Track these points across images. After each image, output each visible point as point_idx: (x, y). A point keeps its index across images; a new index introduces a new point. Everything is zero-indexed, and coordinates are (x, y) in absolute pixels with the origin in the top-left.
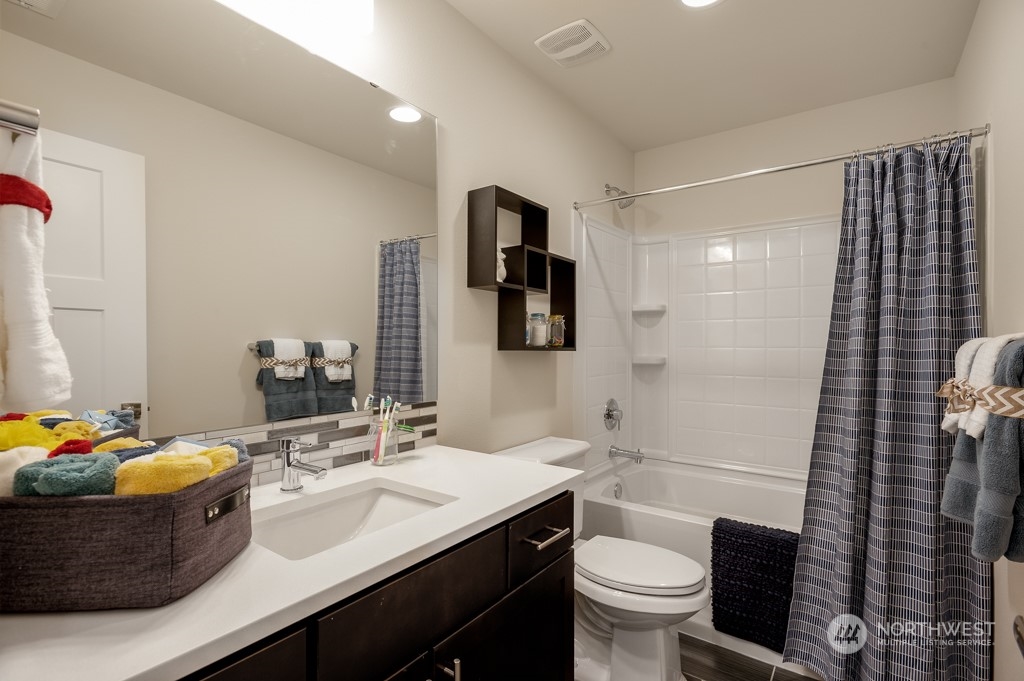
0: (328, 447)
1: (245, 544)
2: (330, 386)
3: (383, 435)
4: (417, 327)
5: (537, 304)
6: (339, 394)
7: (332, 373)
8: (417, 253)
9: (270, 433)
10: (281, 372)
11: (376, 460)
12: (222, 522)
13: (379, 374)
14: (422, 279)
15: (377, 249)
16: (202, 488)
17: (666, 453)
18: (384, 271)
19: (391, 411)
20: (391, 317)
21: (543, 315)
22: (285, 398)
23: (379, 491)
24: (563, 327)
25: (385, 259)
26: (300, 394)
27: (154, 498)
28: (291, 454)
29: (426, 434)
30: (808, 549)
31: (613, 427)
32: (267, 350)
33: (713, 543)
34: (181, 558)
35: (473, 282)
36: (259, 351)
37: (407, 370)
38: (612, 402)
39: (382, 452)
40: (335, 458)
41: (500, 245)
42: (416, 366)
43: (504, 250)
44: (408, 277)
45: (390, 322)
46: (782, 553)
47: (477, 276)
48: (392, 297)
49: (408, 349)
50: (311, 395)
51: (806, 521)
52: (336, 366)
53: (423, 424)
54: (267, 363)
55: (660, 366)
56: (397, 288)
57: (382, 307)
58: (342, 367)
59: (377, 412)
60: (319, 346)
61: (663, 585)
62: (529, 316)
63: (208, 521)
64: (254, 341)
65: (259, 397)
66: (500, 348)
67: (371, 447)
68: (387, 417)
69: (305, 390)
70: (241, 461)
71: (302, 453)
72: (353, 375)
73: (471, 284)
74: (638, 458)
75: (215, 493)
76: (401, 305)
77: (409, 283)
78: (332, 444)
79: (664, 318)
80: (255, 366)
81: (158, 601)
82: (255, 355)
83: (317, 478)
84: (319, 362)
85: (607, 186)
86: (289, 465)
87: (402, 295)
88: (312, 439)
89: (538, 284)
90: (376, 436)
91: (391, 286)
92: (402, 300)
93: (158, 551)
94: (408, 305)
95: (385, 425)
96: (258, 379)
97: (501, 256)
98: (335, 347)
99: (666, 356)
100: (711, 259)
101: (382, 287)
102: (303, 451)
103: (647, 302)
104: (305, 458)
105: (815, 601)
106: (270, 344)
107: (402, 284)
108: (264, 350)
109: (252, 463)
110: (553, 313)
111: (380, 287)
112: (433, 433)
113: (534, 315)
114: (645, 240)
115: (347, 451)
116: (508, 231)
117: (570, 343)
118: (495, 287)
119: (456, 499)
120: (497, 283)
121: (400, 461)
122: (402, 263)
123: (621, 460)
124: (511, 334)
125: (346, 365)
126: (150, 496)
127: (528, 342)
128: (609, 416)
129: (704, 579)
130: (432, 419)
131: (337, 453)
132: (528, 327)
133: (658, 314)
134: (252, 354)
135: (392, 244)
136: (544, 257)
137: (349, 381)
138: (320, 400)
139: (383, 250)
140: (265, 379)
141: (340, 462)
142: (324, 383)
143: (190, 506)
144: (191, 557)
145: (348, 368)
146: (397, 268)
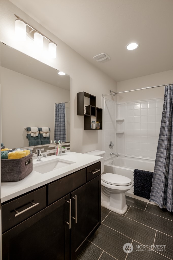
0: (46, 151)
1: (32, 171)
2: (44, 138)
3: (58, 149)
4: (64, 124)
5: (93, 119)
6: (46, 140)
7: (44, 135)
8: (64, 106)
9: (34, 148)
10: (32, 135)
11: (57, 154)
12: (28, 165)
13: (55, 135)
14: (66, 113)
15: (55, 105)
16: (25, 158)
17: (124, 154)
18: (56, 111)
19: (60, 144)
20: (58, 122)
21: (95, 122)
22: (33, 141)
23: (58, 161)
24: (99, 124)
25: (57, 108)
26: (37, 140)
27: (16, 160)
28: (39, 153)
29: (68, 149)
30: (155, 176)
31: (111, 148)
32: (29, 130)
33: (134, 175)
34: (21, 172)
35: (79, 114)
36: (27, 130)
37: (62, 135)
38: (111, 142)
39: (58, 153)
40: (48, 154)
41: (85, 105)
42: (64, 133)
43: (86, 107)
44: (62, 112)
45: (58, 123)
46: (149, 177)
47: (79, 113)
48: (58, 117)
49: (62, 129)
50: (39, 140)
51: (155, 169)
52: (45, 133)
53: (67, 147)
54: (29, 133)
55: (123, 134)
56: (60, 115)
57: (56, 119)
58: (47, 134)
59: (57, 144)
60: (41, 128)
61: (122, 183)
62: (91, 122)
63: (26, 165)
64: (26, 127)
65: (27, 141)
66: (85, 129)
67: (56, 152)
68: (59, 145)
69: (38, 139)
70: (31, 153)
71: (41, 153)
72: (49, 136)
73: (78, 114)
74: (117, 156)
75: (27, 159)
76: (61, 119)
77: (63, 114)
78: (47, 151)
79: (124, 122)
80: (26, 133)
81: (17, 180)
82: (26, 131)
83: (45, 158)
84: (41, 132)
85: (110, 90)
86: (39, 155)
87: (61, 116)
88: (43, 149)
89: (94, 114)
90: (57, 149)
91: (58, 114)
92: (61, 118)
93: (17, 170)
94: (62, 119)
95: (59, 147)
96: (27, 136)
97: (85, 108)
98: (45, 129)
99: (124, 131)
100: (135, 108)
101: (56, 114)
102: (42, 152)
103: (120, 118)
104: (42, 154)
105: (157, 188)
106: (30, 128)
107: (61, 114)
108: (28, 129)
109: (33, 154)
110: (97, 121)
111: (55, 114)
112: (69, 149)
113: (92, 122)
114: (119, 103)
115: (50, 153)
116: (87, 102)
117: (101, 128)
118: (84, 115)
119: (75, 162)
120: (84, 114)
121: (62, 155)
122: (61, 108)
123: (113, 156)
124: (87, 126)
125: (48, 133)
126: (16, 159)
127: (91, 128)
128: (110, 145)
129: (131, 182)
130: (69, 146)
131: (48, 153)
132: (91, 125)
133: (122, 121)
134: (25, 130)
135: (58, 104)
136: (95, 108)
137: (48, 137)
138: (41, 141)
139: (56, 105)
140: (28, 136)
141: (49, 155)
142: (42, 137)
143: (23, 162)
144: (23, 172)
145: (48, 134)
146: (60, 110)
